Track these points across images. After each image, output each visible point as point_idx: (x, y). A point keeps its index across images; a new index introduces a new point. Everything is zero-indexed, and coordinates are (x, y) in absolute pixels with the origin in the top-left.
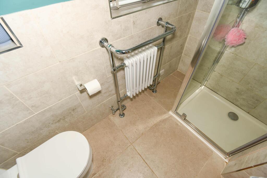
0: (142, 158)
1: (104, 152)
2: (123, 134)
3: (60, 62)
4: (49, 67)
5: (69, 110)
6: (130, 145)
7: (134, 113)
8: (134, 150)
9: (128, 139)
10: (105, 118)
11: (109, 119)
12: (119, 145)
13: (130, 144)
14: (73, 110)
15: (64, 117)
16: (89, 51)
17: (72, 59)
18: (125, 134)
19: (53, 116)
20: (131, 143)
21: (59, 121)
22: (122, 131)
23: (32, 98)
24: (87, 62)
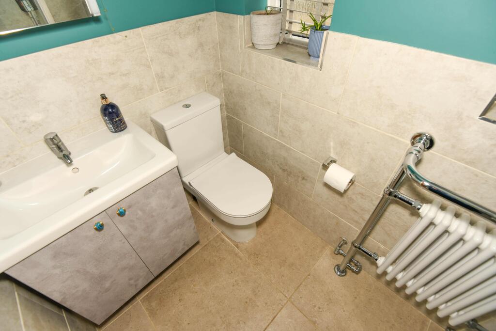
0: (269, 325)
1: (267, 252)
2: (304, 280)
3: (338, 113)
4: (324, 109)
5: (300, 172)
6: (286, 297)
7: (356, 298)
8: (280, 305)
9: (296, 290)
10: (322, 239)
11: (323, 247)
12: (283, 276)
13: (288, 297)
14: (303, 178)
15: (290, 173)
16: (385, 133)
17: (354, 123)
18: (303, 283)
19: (285, 158)
20: (290, 298)
21: (284, 170)
22: (309, 277)
23: (287, 123)
24: (368, 143)
